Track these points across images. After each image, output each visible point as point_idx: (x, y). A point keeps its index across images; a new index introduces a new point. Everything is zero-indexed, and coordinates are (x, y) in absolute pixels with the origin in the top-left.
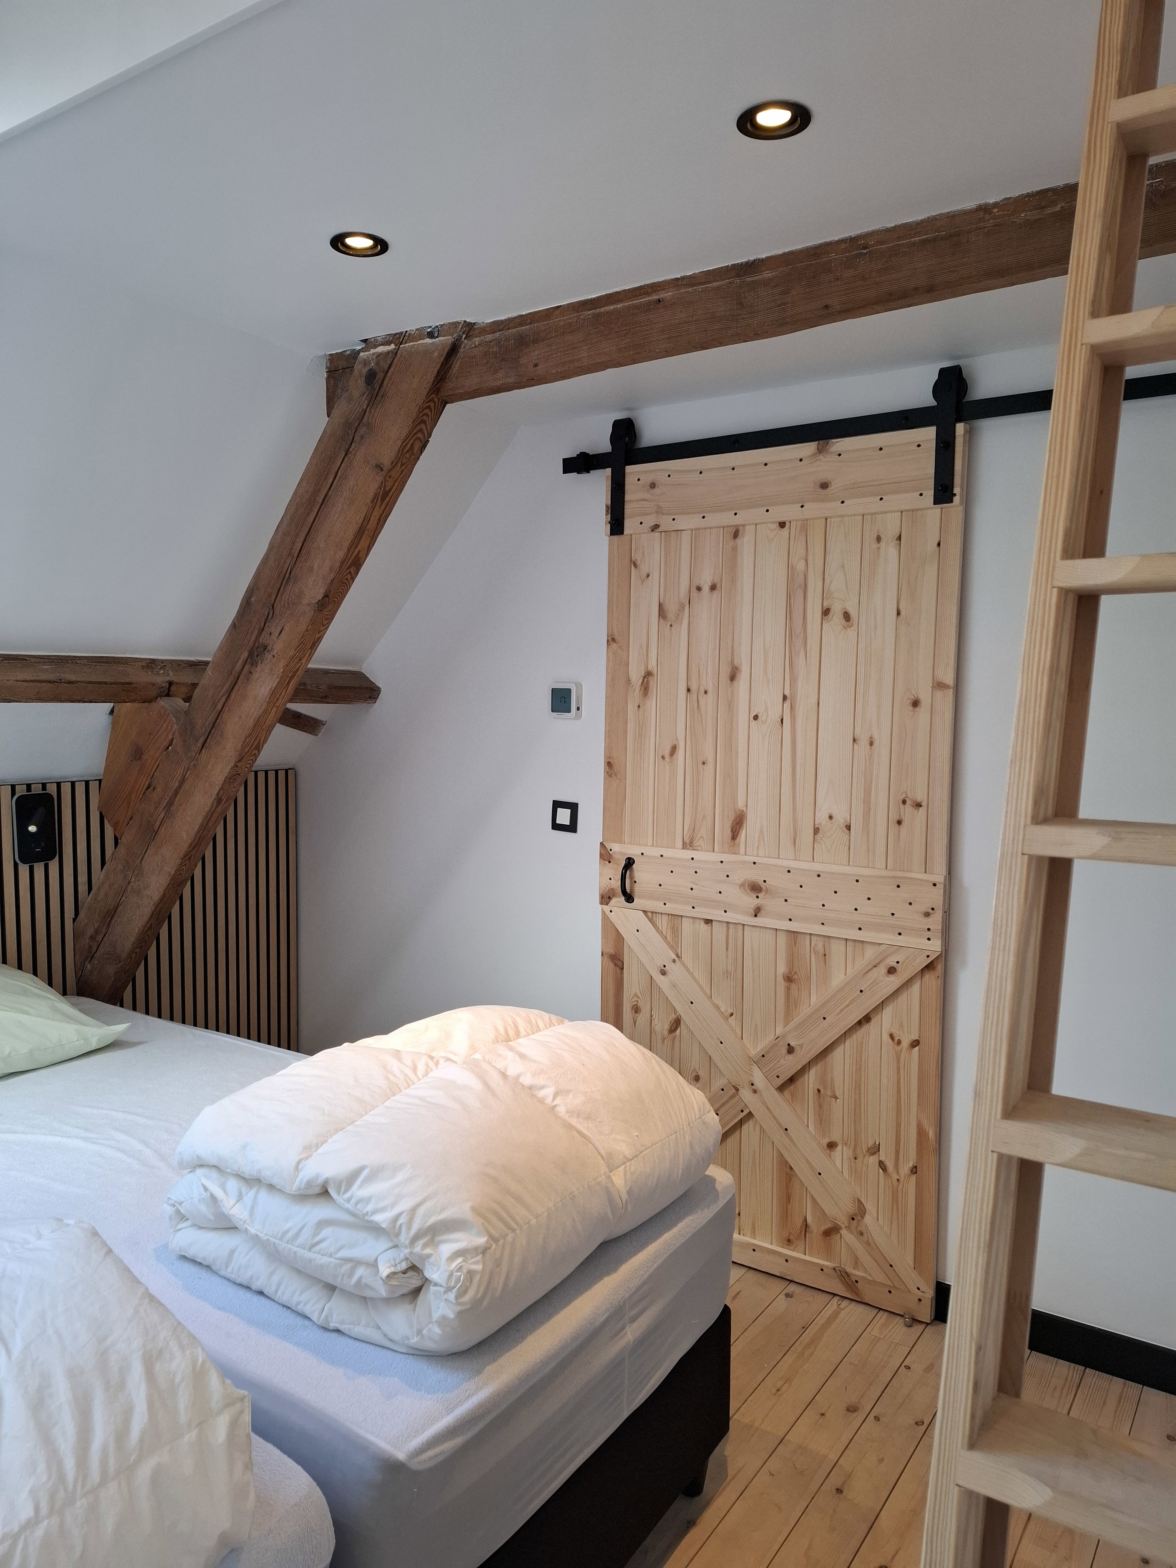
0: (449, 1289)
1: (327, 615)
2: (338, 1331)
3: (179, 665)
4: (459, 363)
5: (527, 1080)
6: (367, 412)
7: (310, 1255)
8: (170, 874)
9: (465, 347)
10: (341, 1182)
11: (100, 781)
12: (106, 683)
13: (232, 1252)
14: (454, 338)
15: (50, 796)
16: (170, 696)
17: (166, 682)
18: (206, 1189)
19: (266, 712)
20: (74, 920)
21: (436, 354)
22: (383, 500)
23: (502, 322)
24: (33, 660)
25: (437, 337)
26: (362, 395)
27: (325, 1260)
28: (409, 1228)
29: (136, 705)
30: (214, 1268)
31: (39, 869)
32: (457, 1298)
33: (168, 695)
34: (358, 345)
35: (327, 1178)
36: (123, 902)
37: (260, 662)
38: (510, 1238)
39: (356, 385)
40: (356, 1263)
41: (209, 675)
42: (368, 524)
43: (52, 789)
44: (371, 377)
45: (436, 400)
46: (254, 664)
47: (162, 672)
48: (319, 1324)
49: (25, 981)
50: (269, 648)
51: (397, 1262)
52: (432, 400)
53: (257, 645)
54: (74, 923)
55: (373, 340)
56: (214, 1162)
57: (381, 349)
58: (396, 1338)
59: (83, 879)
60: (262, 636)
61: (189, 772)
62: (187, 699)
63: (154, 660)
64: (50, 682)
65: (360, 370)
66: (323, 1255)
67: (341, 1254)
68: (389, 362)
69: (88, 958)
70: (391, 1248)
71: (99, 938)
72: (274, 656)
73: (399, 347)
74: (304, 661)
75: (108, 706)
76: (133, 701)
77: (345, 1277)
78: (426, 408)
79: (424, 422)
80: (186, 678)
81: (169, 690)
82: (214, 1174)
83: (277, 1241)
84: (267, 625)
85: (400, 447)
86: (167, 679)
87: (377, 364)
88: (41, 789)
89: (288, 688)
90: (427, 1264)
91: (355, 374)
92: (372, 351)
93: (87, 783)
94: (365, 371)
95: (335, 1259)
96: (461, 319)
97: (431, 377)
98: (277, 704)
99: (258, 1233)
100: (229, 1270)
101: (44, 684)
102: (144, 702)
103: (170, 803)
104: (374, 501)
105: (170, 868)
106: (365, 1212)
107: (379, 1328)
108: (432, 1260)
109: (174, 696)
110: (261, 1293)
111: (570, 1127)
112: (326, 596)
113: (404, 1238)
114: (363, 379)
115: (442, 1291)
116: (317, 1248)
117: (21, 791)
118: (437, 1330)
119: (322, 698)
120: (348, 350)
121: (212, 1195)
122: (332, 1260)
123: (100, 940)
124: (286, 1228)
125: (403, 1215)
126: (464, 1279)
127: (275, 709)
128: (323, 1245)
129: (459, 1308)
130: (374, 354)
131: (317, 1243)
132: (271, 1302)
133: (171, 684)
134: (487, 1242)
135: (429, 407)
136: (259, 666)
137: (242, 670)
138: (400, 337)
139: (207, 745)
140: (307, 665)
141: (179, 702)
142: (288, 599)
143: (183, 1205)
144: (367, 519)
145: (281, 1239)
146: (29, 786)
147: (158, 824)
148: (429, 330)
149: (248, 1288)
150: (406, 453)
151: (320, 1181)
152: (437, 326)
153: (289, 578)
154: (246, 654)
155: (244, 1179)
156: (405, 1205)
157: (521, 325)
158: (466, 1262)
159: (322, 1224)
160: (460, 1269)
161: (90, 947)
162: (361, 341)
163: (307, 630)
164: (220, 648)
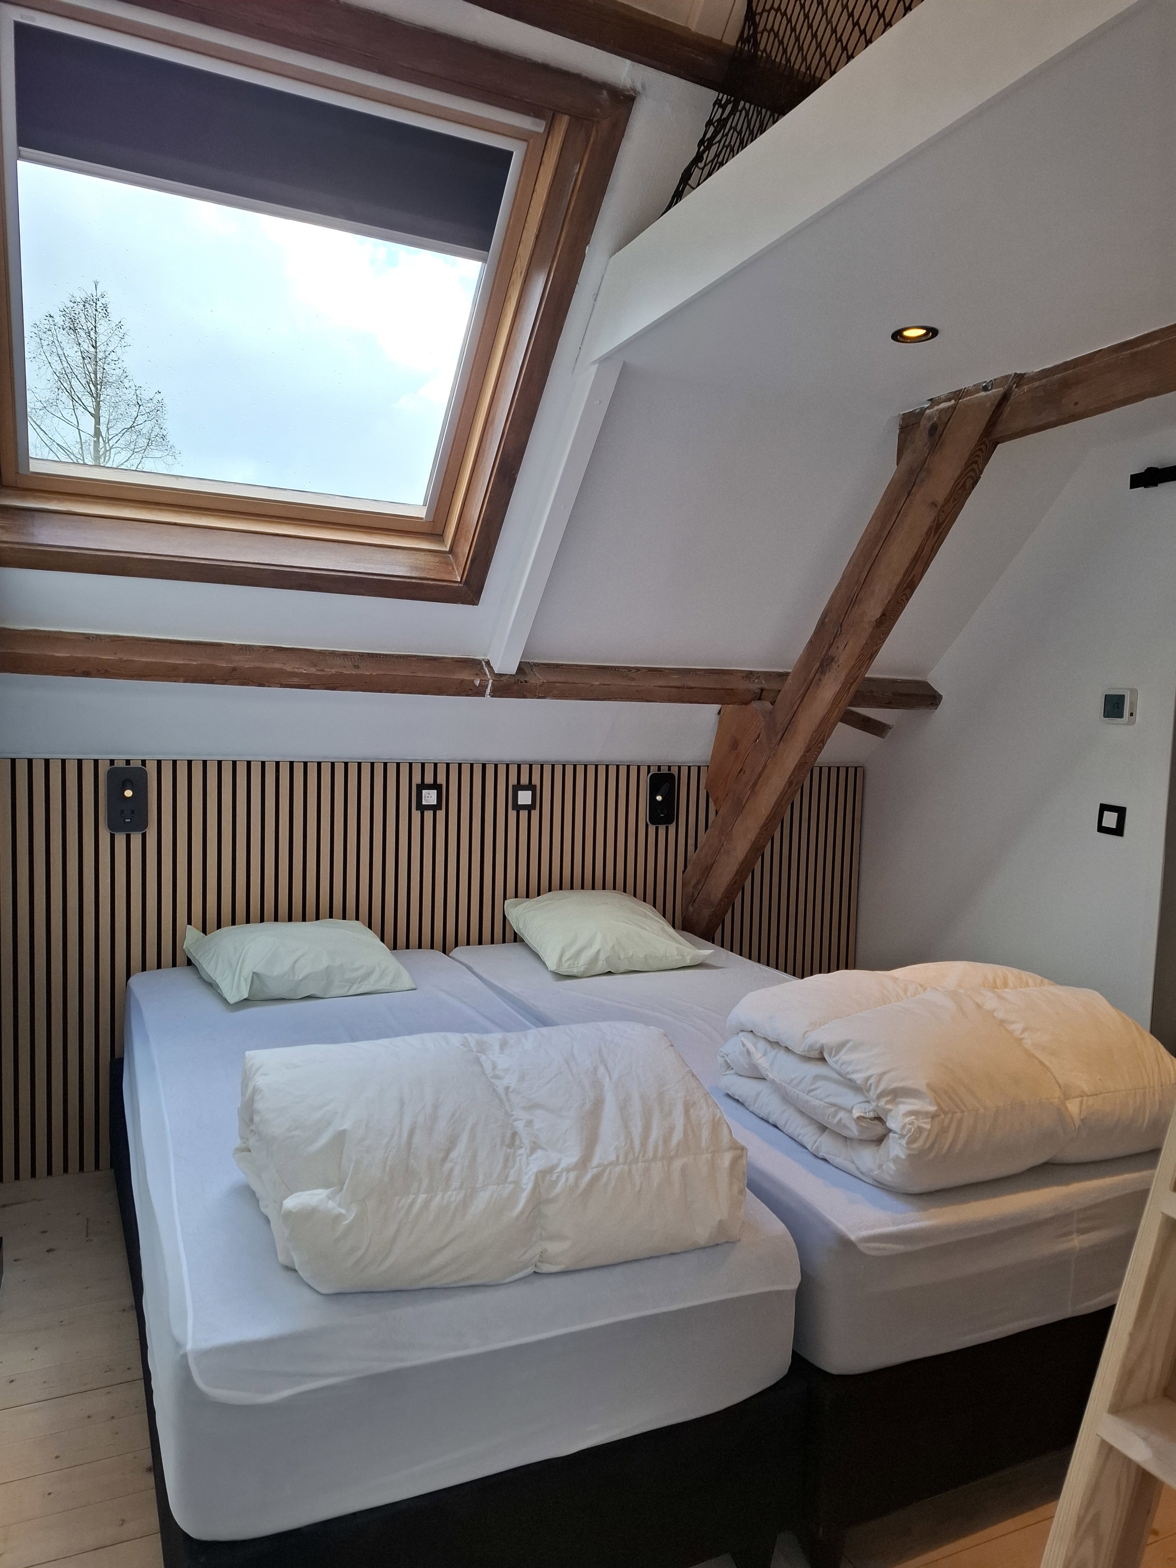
0: (902, 1136)
1: (884, 631)
2: (825, 1160)
3: (770, 675)
4: (1009, 409)
5: (1000, 1015)
6: (928, 459)
7: (807, 1098)
8: (751, 840)
9: (1015, 395)
10: (832, 1049)
11: (708, 766)
12: (714, 689)
13: (758, 1094)
14: (1005, 389)
15: (672, 776)
16: (760, 700)
17: (759, 688)
18: (744, 1045)
19: (830, 711)
20: (683, 872)
21: (989, 404)
22: (936, 532)
23: (1049, 369)
24: (667, 671)
25: (991, 390)
26: (925, 446)
27: (816, 1102)
28: (877, 1087)
29: (736, 706)
30: (746, 1104)
31: (662, 829)
32: (907, 1143)
33: (760, 699)
34: (927, 404)
35: (822, 1044)
36: (717, 860)
37: (828, 671)
38: (958, 1115)
39: (921, 437)
40: (839, 1108)
41: (790, 682)
42: (921, 553)
43: (675, 771)
44: (933, 429)
45: (987, 442)
46: (823, 673)
47: (757, 681)
48: (812, 1151)
49: (647, 909)
50: (836, 659)
51: (867, 1111)
52: (984, 443)
53: (826, 658)
54: (683, 874)
55: (937, 398)
56: (750, 1028)
57: (943, 405)
58: (864, 1170)
59: (691, 841)
60: (831, 650)
61: (770, 759)
62: (773, 703)
63: (751, 672)
64: (677, 687)
65: (925, 424)
66: (816, 1099)
67: (827, 1100)
68: (949, 415)
69: (691, 901)
70: (864, 1102)
71: (699, 887)
72: (839, 666)
73: (958, 401)
74: (863, 669)
75: (717, 707)
76: (734, 703)
77: (831, 1116)
78: (978, 450)
79: (976, 462)
80: (773, 685)
81: (761, 695)
82: (750, 1036)
83: (786, 1086)
84: (835, 640)
85: (953, 486)
86: (760, 686)
87: (939, 418)
88: (667, 770)
89: (848, 692)
90: (888, 1116)
91: (920, 429)
92: (936, 408)
93: (699, 767)
94: (929, 425)
95: (825, 1103)
96: (1011, 372)
97: (983, 424)
98: (840, 705)
99: (775, 1079)
100: (756, 1106)
101: (672, 689)
102: (742, 704)
103: (755, 784)
104: (928, 533)
105: (752, 836)
106: (846, 1072)
107: (853, 1162)
108: (892, 1113)
109: (765, 700)
110: (776, 1126)
111: (1032, 1056)
112: (883, 615)
113: (873, 1094)
114: (927, 432)
115: (897, 1137)
116: (813, 1093)
117: (654, 770)
118: (893, 1166)
119: (886, 704)
120: (918, 409)
121: (747, 1050)
122: (822, 1103)
123: (700, 889)
124: (793, 1076)
125: (874, 1076)
126: (914, 1131)
127: (837, 709)
128: (818, 1092)
129: (908, 1152)
130: (937, 410)
131: (813, 1090)
132: (781, 1133)
133: (762, 690)
134: (936, 1111)
135: (981, 450)
136: (827, 675)
137: (814, 678)
138: (959, 394)
139: (784, 738)
140: (865, 675)
141: (767, 704)
142: (853, 619)
143: (729, 1056)
144: (921, 549)
145: (789, 1084)
146: (659, 767)
147: (746, 798)
148: (984, 385)
149: (768, 1122)
150: (959, 489)
151: (818, 1046)
152: (991, 381)
153: (855, 601)
154: (818, 665)
155: (770, 1042)
156: (875, 1071)
157: (1065, 370)
158: (917, 1120)
159: (817, 1078)
160: (912, 1123)
161: (693, 894)
162: (928, 400)
163: (866, 644)
164: (800, 661)
